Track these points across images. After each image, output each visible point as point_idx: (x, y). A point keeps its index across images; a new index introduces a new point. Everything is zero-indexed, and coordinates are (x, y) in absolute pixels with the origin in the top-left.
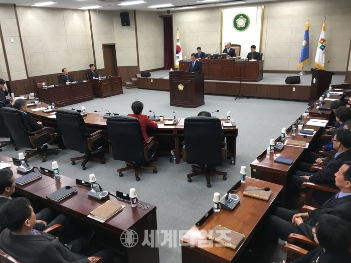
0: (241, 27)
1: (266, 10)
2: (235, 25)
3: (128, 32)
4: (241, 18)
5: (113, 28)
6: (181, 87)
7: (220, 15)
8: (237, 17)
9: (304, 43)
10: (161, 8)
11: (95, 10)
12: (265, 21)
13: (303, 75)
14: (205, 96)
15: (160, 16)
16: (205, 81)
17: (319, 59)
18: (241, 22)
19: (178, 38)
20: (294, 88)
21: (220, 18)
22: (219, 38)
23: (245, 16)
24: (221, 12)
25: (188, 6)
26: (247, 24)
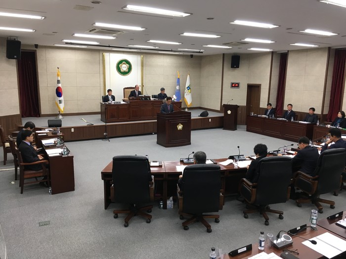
0: (124, 72)
1: (145, 59)
2: (118, 69)
4: (124, 63)
6: (180, 127)
7: (101, 58)
8: (121, 62)
9: (178, 87)
12: (144, 68)
18: (124, 67)
20: (210, 119)
21: (101, 61)
22: (102, 80)
23: (127, 62)
24: (103, 56)
26: (130, 69)
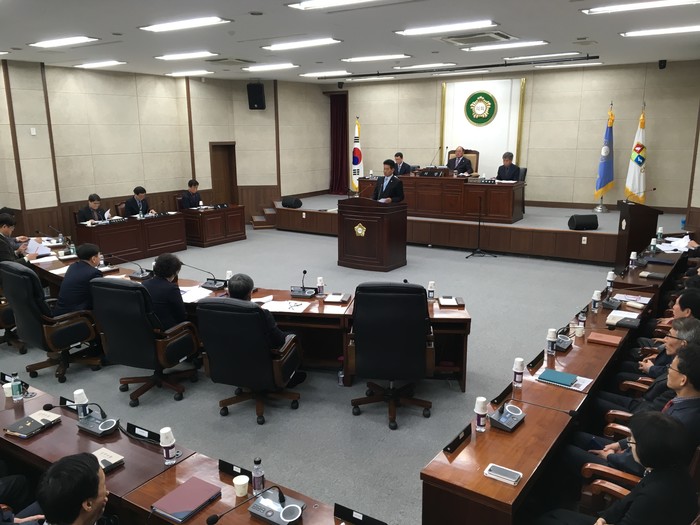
0: (480, 118)
1: (530, 86)
2: (469, 112)
3: (261, 121)
4: (481, 100)
5: (233, 112)
6: (360, 230)
7: (439, 94)
8: (473, 98)
9: (604, 151)
10: (325, 78)
11: (198, 79)
12: (527, 107)
13: (602, 212)
14: (408, 248)
15: (324, 93)
16: (408, 218)
17: (633, 182)
18: (480, 109)
19: (357, 135)
20: (584, 238)
21: (439, 99)
22: (438, 136)
23: (488, 97)
24: (443, 88)
25: (378, 75)
26: (492, 111)
